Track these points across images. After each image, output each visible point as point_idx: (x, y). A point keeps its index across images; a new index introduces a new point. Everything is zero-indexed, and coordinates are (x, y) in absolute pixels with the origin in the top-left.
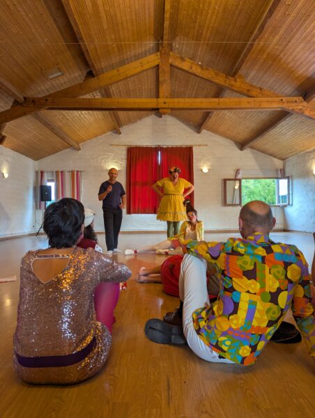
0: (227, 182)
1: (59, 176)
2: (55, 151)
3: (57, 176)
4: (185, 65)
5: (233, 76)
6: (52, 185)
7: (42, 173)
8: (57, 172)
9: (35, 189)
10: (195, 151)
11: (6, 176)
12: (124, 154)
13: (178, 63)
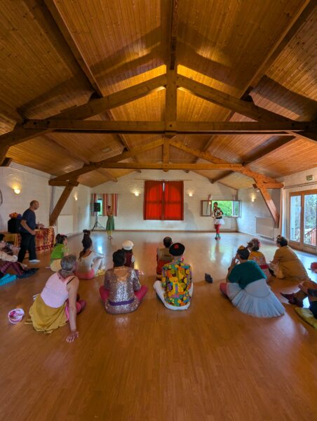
0: (204, 202)
1: (104, 197)
2: (102, 182)
3: (104, 198)
4: (178, 145)
5: (204, 151)
6: (101, 202)
7: (95, 195)
8: (104, 195)
9: (91, 204)
10: (185, 183)
11: (76, 199)
12: (143, 184)
13: (173, 144)
